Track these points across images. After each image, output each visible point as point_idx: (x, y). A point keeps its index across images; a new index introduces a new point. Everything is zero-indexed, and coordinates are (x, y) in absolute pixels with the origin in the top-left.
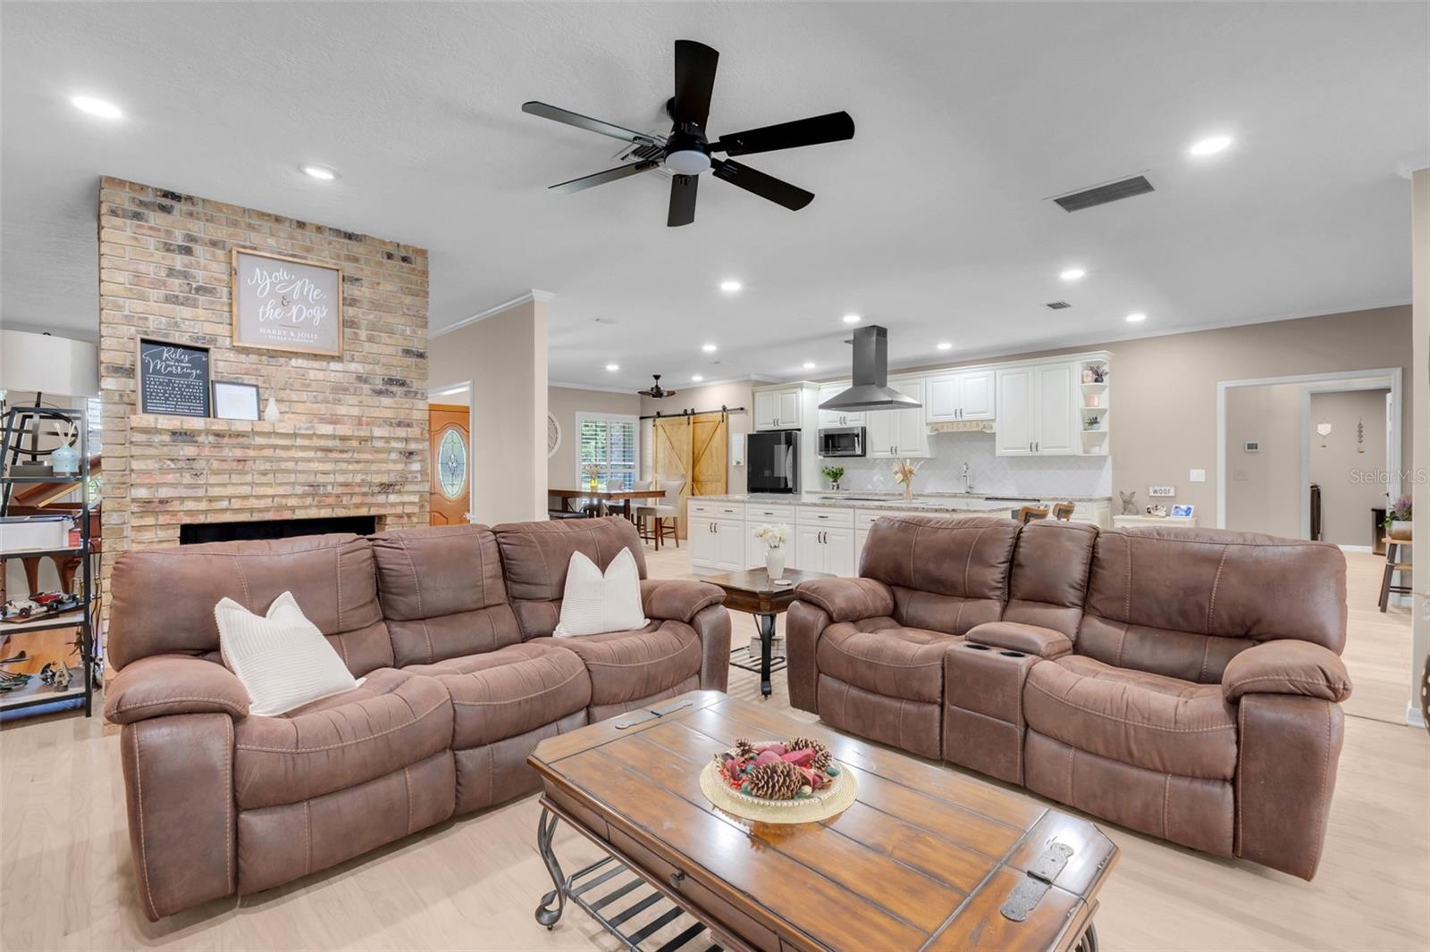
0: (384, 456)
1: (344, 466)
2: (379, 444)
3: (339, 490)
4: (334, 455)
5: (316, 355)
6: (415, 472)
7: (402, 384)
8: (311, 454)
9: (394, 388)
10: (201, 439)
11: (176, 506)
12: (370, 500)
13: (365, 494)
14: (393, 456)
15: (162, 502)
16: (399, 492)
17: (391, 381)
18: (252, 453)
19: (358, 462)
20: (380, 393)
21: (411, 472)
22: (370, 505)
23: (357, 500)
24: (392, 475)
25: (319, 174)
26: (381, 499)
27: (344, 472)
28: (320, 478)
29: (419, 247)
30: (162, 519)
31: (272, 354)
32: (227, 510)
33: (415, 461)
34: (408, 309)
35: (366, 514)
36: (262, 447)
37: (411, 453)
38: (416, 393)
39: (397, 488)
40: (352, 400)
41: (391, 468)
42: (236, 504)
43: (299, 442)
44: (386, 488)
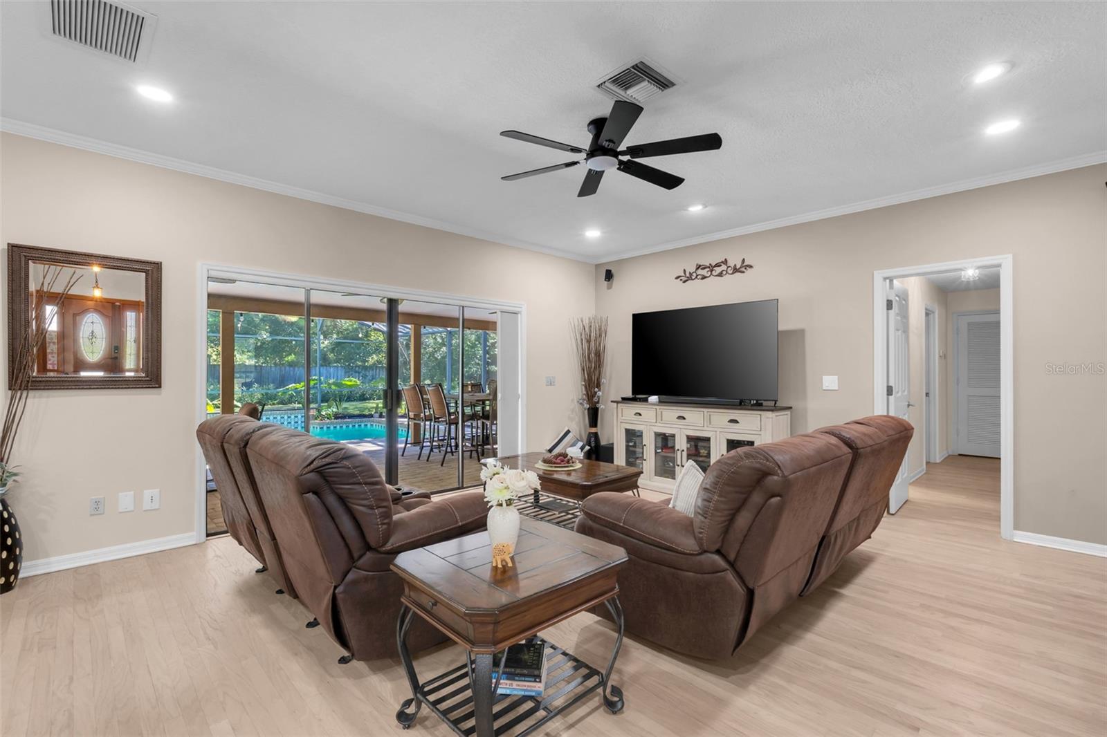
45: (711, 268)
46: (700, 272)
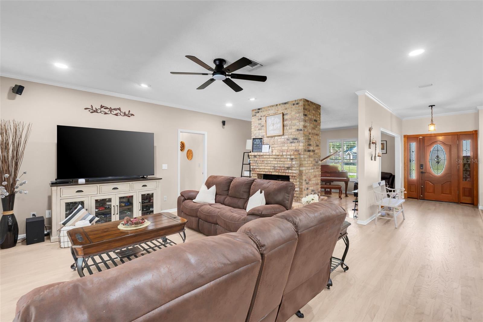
0: (286, 160)
1: (279, 162)
2: (285, 157)
3: (279, 168)
4: (277, 160)
5: (279, 135)
6: (294, 164)
7: (296, 139)
8: (273, 159)
9: (294, 141)
10: (257, 157)
11: (255, 170)
12: (285, 171)
13: (284, 170)
14: (289, 160)
15: (254, 169)
16: (291, 170)
17: (294, 139)
18: (264, 159)
19: (282, 161)
20: (291, 142)
21: (293, 164)
22: (286, 173)
23: (283, 171)
24: (289, 165)
25: (253, 99)
26: (287, 171)
27: (279, 164)
28: (276, 165)
29: (301, 99)
30: (255, 172)
31: (272, 137)
32: (262, 171)
33: (294, 161)
34: (298, 118)
35: (285, 175)
36: (265, 158)
37: (292, 159)
38: (300, 141)
39: (291, 168)
40: (286, 145)
41: (288, 163)
42: (263, 170)
43: (271, 157)
44: (288, 168)
45: (111, 110)
46: (103, 109)
